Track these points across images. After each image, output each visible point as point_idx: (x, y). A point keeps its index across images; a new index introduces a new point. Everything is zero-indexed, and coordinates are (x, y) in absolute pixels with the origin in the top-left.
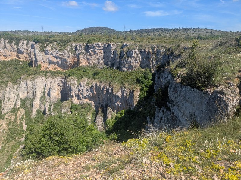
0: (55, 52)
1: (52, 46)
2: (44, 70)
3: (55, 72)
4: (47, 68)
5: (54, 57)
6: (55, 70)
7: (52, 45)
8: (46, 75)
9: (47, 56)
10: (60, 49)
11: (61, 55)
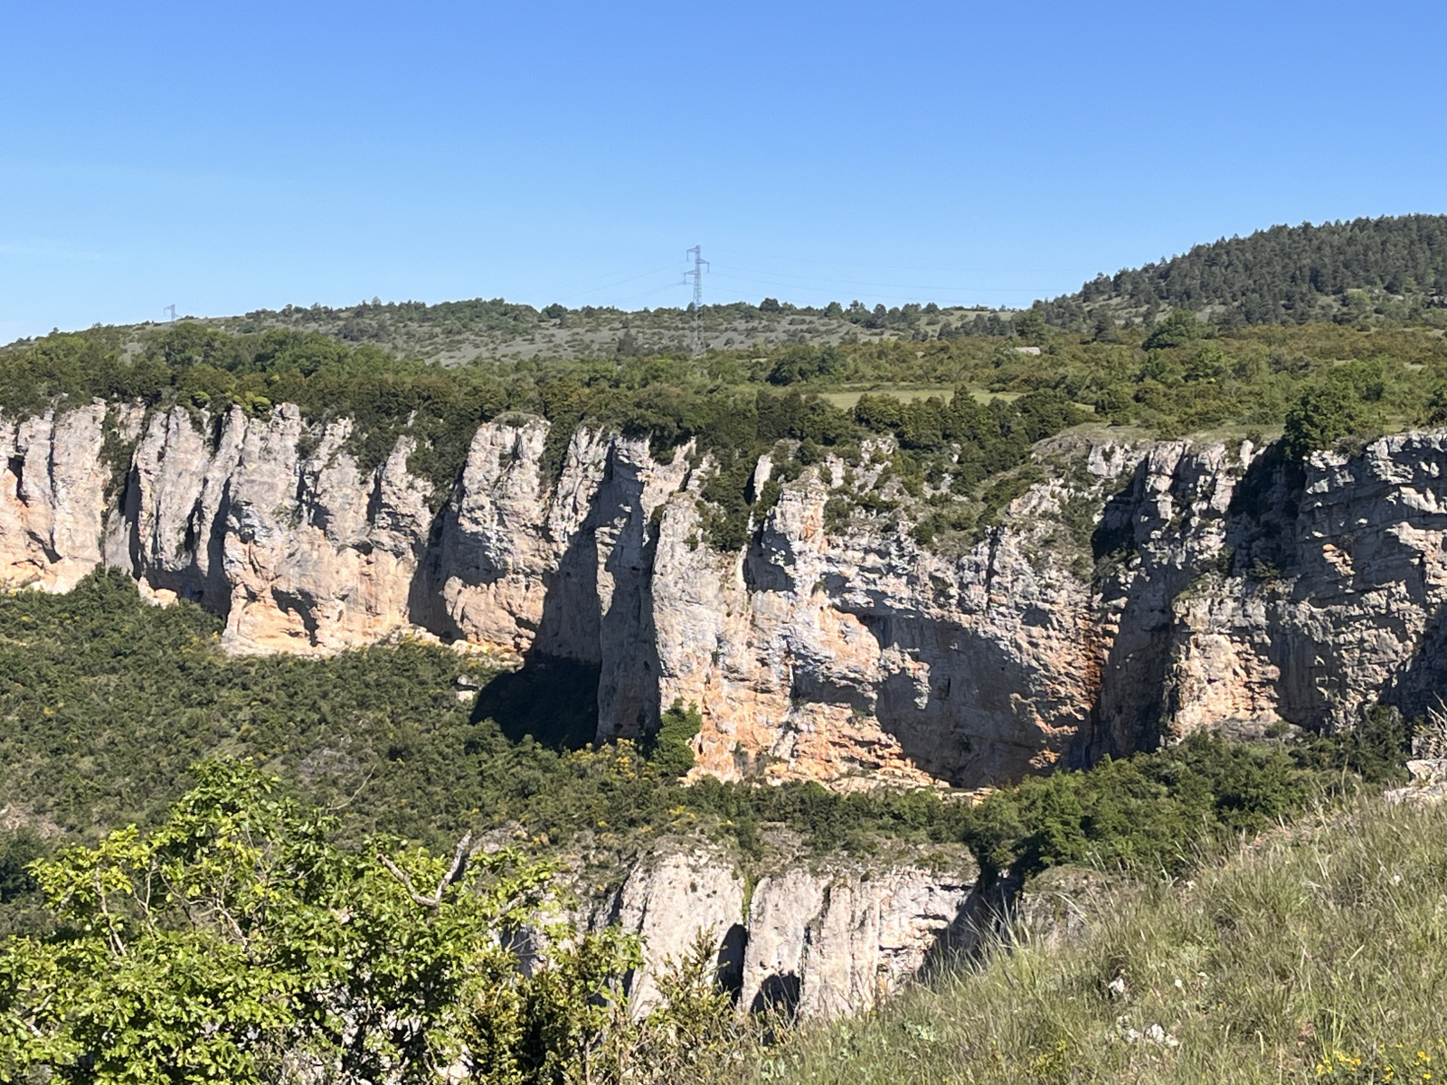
0: (872, 560)
1: (838, 482)
2: (730, 774)
3: (860, 807)
4: (764, 758)
5: (852, 620)
6: (859, 784)
7: (838, 471)
8: (748, 845)
9: (773, 600)
10: (937, 524)
11: (941, 588)
